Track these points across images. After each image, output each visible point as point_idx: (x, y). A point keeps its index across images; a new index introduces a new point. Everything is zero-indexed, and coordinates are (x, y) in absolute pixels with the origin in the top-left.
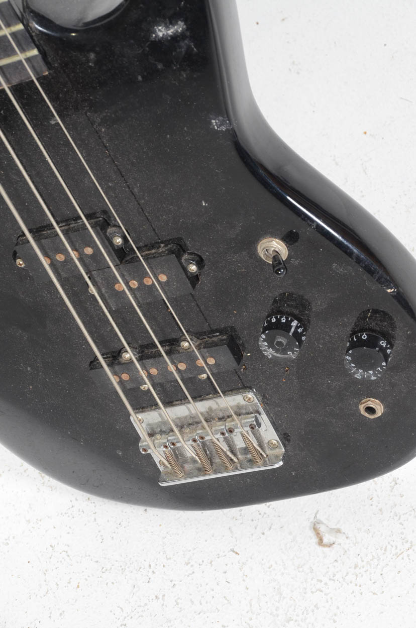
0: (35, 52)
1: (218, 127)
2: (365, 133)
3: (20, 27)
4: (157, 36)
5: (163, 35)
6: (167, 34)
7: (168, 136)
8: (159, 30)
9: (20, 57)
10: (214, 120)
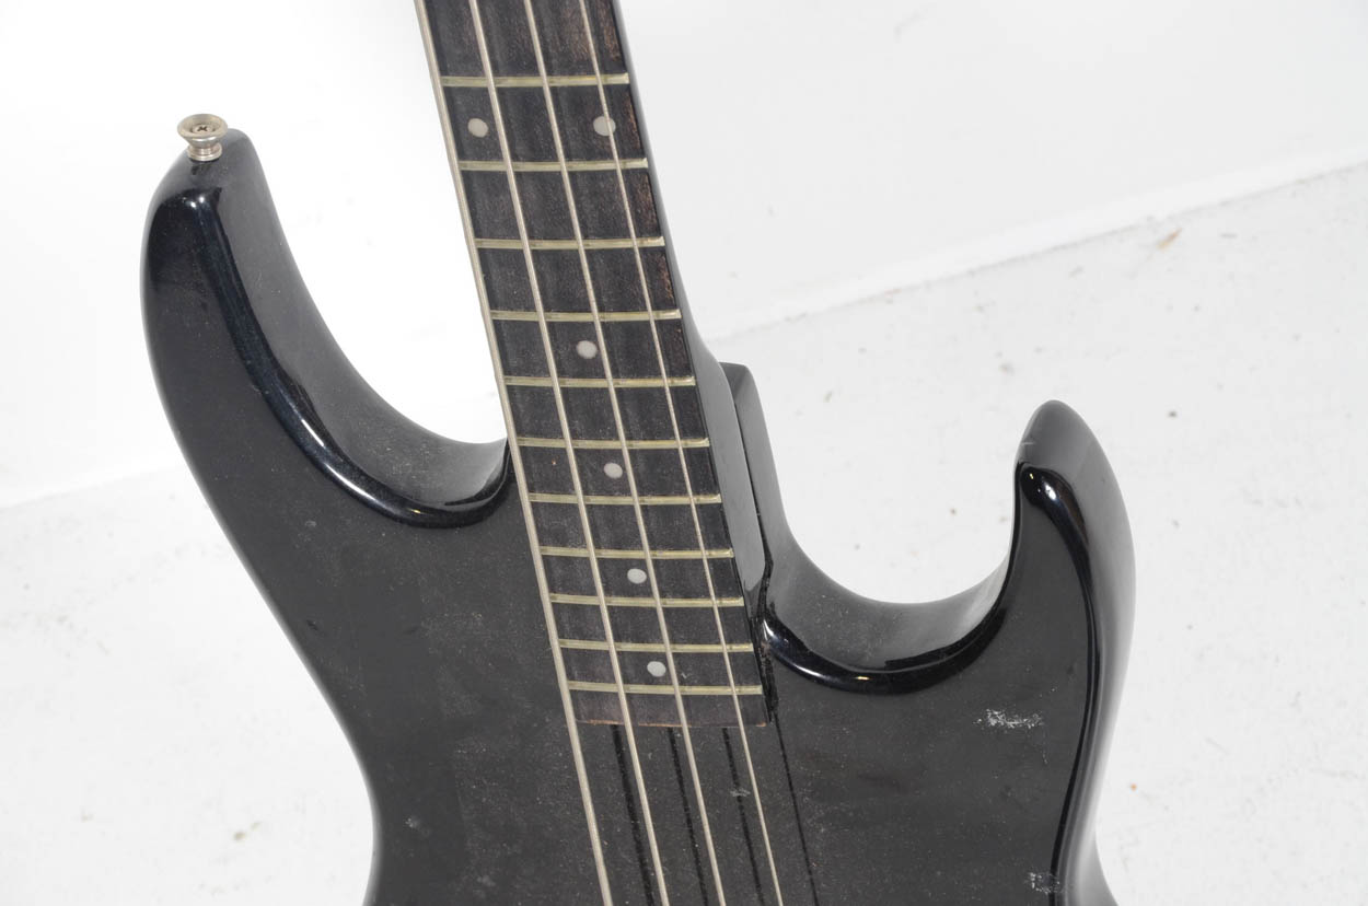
0: (758, 690)
1: (1036, 886)
2: (1134, 787)
3: (749, 648)
4: (985, 722)
5: (997, 724)
6: (1005, 724)
7: (939, 873)
8: (993, 716)
9: (733, 690)
10: (1035, 872)
